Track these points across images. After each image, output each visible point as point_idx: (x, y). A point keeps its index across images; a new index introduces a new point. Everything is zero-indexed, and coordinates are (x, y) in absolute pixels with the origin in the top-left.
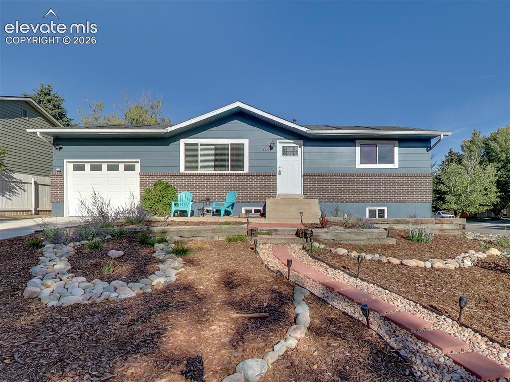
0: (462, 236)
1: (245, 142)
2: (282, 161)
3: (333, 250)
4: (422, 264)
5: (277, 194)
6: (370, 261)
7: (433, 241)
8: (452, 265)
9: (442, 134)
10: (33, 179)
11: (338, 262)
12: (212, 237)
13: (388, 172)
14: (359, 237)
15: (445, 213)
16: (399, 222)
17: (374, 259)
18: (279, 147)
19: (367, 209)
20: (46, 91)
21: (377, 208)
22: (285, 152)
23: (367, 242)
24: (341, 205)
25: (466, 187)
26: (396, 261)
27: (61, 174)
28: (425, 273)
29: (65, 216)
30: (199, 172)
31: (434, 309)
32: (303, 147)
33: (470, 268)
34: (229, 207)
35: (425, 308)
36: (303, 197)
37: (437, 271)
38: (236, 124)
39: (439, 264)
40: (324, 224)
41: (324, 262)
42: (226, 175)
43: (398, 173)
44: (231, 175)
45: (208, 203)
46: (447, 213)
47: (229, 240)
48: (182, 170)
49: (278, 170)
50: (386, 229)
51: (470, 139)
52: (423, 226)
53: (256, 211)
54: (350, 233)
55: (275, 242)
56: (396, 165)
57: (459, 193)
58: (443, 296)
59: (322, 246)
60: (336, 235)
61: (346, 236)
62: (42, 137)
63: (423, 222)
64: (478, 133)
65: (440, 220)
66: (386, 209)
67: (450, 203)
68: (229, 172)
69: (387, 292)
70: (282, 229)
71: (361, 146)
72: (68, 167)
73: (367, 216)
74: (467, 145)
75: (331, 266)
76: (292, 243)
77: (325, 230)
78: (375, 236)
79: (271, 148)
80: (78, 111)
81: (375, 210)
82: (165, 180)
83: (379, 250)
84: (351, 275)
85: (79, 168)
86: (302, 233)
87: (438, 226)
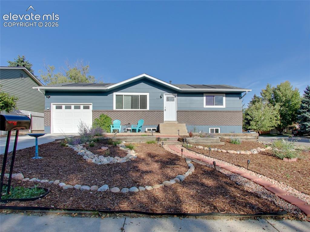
0: (257, 142)
1: (148, 94)
2: (166, 104)
3: (197, 147)
4: (236, 152)
5: (164, 121)
6: (213, 151)
7: (242, 144)
8: (248, 153)
9: (247, 90)
10: (30, 113)
11: (200, 151)
12: (140, 142)
13: (220, 110)
14: (207, 142)
15: (252, 132)
16: (226, 135)
17: (215, 150)
18: (165, 97)
19: (210, 129)
20: (22, 60)
21: (215, 128)
22: (168, 99)
23: (211, 144)
24: (197, 127)
25: (261, 117)
26: (224, 151)
27: (49, 111)
28: (237, 155)
29: (51, 133)
30: (124, 109)
31: (238, 166)
32: (177, 97)
33: (256, 154)
34: (140, 127)
35: (236, 165)
36: (177, 122)
37: (242, 155)
38: (142, 84)
39: (243, 152)
40: (191, 136)
41: (194, 151)
42: (138, 111)
43: (225, 110)
44: (140, 111)
45: (129, 126)
46: (253, 132)
47: (149, 143)
48: (115, 109)
49: (164, 108)
50: (220, 138)
51: (265, 89)
52: (237, 137)
53: (153, 130)
54: (203, 139)
55: (169, 144)
56: (224, 106)
57: (257, 120)
58: (243, 162)
59: (192, 145)
60: (197, 141)
61: (202, 141)
62: (40, 91)
63: (238, 135)
64: (270, 86)
65: (246, 134)
66: (219, 128)
67: (253, 126)
68: (139, 110)
69: (221, 161)
70: (172, 138)
71: (206, 96)
72: (53, 107)
73: (210, 132)
74: (264, 92)
75: (197, 153)
76: (177, 144)
77: (192, 138)
78: (215, 141)
79: (161, 97)
80: (39, 71)
81: (214, 129)
82: (105, 114)
83: (217, 147)
84: (206, 156)
85: (59, 107)
86: (181, 139)
87: (245, 137)
